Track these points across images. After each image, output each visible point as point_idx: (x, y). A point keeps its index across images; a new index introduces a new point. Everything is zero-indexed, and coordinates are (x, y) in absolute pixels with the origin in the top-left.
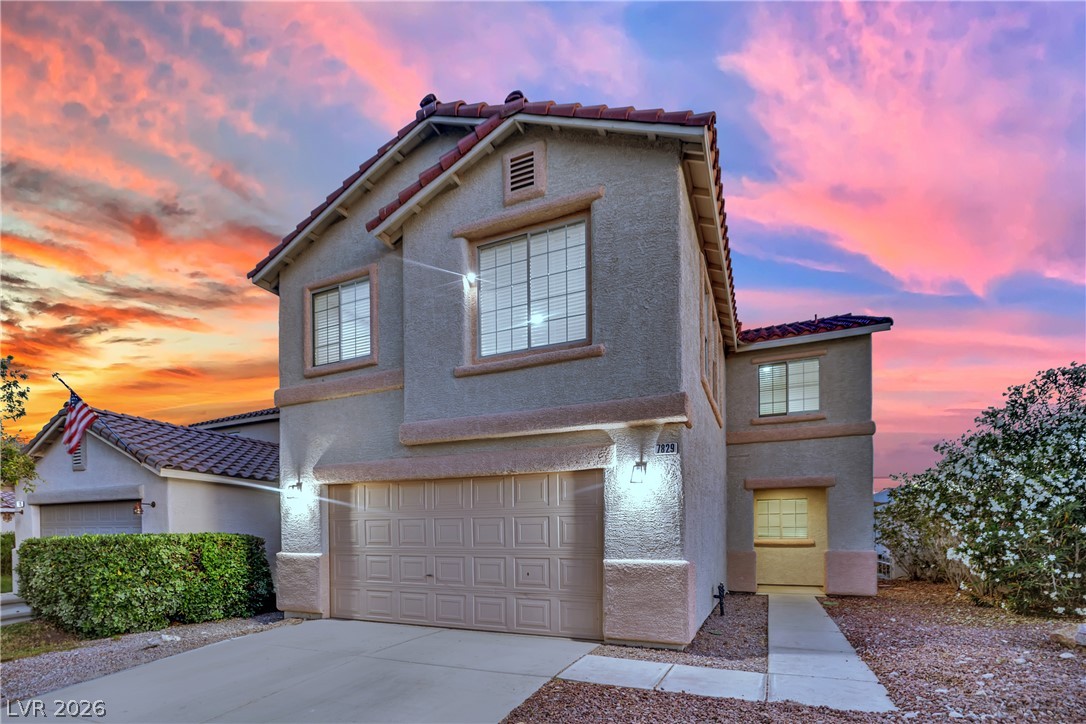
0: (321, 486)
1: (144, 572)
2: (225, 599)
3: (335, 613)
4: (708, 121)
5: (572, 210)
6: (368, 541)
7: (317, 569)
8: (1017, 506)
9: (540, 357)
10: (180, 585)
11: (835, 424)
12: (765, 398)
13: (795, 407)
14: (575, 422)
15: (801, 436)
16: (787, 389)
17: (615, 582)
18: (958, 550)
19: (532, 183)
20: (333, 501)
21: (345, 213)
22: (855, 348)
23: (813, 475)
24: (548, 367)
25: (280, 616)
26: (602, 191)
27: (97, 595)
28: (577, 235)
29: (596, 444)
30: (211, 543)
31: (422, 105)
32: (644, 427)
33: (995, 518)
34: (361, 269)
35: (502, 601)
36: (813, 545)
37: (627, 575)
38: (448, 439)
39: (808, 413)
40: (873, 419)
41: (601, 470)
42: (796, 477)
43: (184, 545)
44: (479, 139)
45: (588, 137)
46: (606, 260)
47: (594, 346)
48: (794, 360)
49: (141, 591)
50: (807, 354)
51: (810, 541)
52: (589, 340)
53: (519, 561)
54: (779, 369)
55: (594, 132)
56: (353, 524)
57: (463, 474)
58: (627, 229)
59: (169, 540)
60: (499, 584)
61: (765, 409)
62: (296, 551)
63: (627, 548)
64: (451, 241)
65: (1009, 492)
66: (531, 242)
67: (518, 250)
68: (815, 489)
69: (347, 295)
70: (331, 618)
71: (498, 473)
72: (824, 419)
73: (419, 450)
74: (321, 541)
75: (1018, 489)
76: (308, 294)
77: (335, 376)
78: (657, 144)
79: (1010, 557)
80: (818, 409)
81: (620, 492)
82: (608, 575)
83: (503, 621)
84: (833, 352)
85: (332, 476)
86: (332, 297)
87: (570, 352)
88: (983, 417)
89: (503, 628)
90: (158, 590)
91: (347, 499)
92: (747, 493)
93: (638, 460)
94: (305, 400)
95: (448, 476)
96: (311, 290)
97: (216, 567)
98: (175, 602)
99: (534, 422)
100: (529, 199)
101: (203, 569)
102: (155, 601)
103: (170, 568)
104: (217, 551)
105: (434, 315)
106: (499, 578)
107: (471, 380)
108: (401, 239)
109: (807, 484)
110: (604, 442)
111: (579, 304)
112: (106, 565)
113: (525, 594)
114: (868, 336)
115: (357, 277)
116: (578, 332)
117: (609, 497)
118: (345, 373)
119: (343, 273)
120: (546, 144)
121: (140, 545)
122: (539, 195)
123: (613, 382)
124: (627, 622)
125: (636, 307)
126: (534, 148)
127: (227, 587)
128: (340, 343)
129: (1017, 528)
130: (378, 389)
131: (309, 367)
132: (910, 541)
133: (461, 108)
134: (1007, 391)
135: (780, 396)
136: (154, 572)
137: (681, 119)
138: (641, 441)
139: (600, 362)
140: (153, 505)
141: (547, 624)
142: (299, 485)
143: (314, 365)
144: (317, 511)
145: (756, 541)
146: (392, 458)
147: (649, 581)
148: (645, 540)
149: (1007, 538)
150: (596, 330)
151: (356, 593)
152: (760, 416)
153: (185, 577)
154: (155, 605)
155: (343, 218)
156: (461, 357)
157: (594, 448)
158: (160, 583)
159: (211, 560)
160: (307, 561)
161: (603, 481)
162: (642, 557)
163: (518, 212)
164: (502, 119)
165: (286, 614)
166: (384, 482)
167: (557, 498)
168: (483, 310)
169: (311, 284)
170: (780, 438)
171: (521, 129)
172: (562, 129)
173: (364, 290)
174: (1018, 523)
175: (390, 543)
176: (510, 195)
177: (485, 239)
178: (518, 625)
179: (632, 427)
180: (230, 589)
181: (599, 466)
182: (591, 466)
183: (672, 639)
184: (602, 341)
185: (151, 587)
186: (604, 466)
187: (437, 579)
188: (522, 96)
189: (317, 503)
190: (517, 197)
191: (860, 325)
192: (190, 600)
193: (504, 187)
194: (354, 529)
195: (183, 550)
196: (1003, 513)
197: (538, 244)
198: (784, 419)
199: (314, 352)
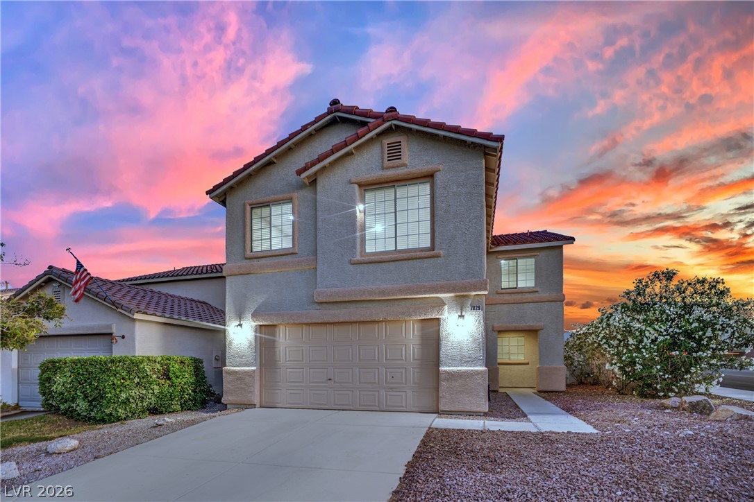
0: (256, 326)
1: (136, 380)
2: (181, 398)
3: (264, 404)
4: (500, 139)
5: (423, 175)
6: (287, 359)
7: (253, 377)
8: (641, 341)
9: (405, 255)
10: (157, 389)
11: (544, 295)
12: (504, 278)
13: (521, 284)
14: (426, 292)
15: (524, 301)
16: (517, 274)
17: (447, 380)
18: (612, 365)
19: (400, 158)
20: (263, 336)
21: (275, 161)
22: (555, 252)
23: (532, 324)
24: (409, 261)
25: (225, 407)
26: (441, 167)
27: (110, 395)
28: (425, 189)
29: (436, 305)
30: (174, 362)
31: (330, 104)
32: (463, 296)
33: (630, 348)
34: (287, 195)
35: (377, 393)
36: (528, 364)
37: (453, 376)
38: (347, 299)
39: (529, 288)
40: (564, 293)
41: (438, 319)
42: (522, 325)
43: (158, 363)
44: (370, 131)
45: (434, 137)
46: (443, 205)
47: (435, 251)
48: (521, 258)
49: (135, 392)
50: (528, 254)
51: (526, 361)
52: (433, 248)
53: (387, 370)
54: (512, 262)
55: (437, 135)
56: (278, 349)
57: (355, 319)
58: (455, 190)
59: (149, 360)
60: (375, 383)
61: (504, 285)
62: (238, 366)
63: (453, 360)
64: (349, 185)
65: (637, 334)
66: (397, 190)
67: (389, 194)
68: (532, 332)
69: (275, 210)
70: (260, 407)
71: (376, 320)
72: (537, 292)
73: (325, 305)
74: (255, 360)
75: (642, 332)
76: (248, 208)
77: (268, 259)
78: (472, 146)
79: (638, 367)
80: (533, 285)
81: (449, 331)
82: (442, 376)
83: (377, 404)
84: (542, 254)
85: (266, 320)
86: (265, 211)
87: (423, 254)
88: (623, 294)
89: (377, 408)
90: (144, 392)
91: (274, 335)
92: (494, 333)
93: (459, 314)
94: (245, 272)
95: (344, 321)
96: (250, 205)
97: (177, 377)
98: (153, 400)
99: (400, 291)
100: (398, 167)
101: (169, 379)
102: (142, 398)
103: (151, 377)
104: (177, 367)
105: (338, 227)
106: (375, 379)
107: (361, 266)
108: (315, 180)
109: (528, 329)
110: (440, 304)
111: (426, 227)
112: (115, 375)
113: (391, 389)
114: (561, 247)
115: (283, 200)
116: (425, 242)
117: (443, 334)
118: (274, 258)
119: (273, 197)
120: (408, 137)
121: (133, 363)
122: (404, 165)
123: (447, 271)
124: (453, 401)
125: (460, 232)
126: (402, 139)
127: (182, 390)
128: (270, 239)
129: (642, 352)
130: (298, 268)
131: (248, 252)
132: (579, 361)
133: (357, 110)
134: (635, 281)
135: (513, 278)
136: (142, 380)
137: (487, 136)
138: (461, 304)
139: (440, 261)
140: (123, 337)
141: (404, 405)
142: (240, 325)
143: (252, 252)
144: (253, 341)
145: (499, 361)
146: (306, 309)
147: (466, 379)
148: (463, 357)
149: (637, 357)
150: (437, 242)
151: (278, 391)
152: (502, 289)
153: (159, 384)
154: (142, 402)
155: (274, 163)
156: (355, 253)
157: (435, 307)
158: (145, 387)
159: (174, 373)
160: (246, 373)
161: (439, 325)
162: (462, 366)
163: (391, 173)
164: (384, 121)
165: (228, 407)
166: (299, 324)
167: (411, 335)
168: (367, 226)
169: (251, 202)
170: (513, 302)
171: (394, 127)
172: (417, 131)
173: (288, 208)
174: (642, 350)
175: (303, 361)
176: (387, 163)
177: (368, 186)
178: (386, 406)
179: (456, 296)
180: (184, 392)
181: (437, 317)
182: (433, 317)
183: (478, 410)
184: (441, 249)
185: (140, 390)
186: (441, 317)
187: (334, 381)
188: (396, 110)
189: (253, 337)
190: (391, 165)
191: (558, 240)
192: (162, 399)
193: (383, 159)
194: (278, 352)
195: (158, 366)
196: (634, 345)
197: (401, 192)
198: (515, 291)
199: (251, 243)
